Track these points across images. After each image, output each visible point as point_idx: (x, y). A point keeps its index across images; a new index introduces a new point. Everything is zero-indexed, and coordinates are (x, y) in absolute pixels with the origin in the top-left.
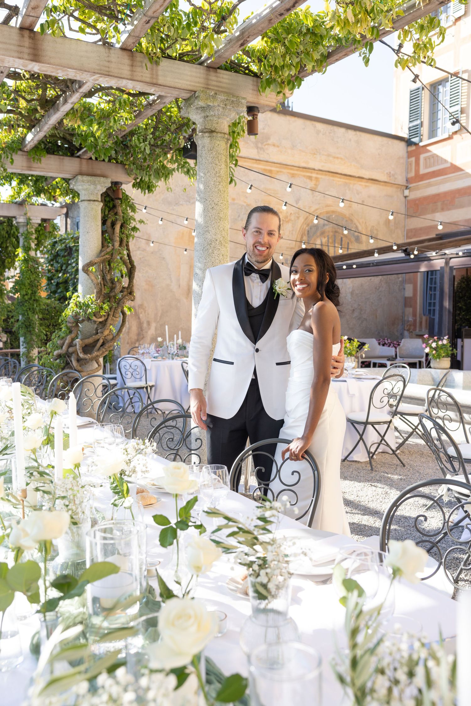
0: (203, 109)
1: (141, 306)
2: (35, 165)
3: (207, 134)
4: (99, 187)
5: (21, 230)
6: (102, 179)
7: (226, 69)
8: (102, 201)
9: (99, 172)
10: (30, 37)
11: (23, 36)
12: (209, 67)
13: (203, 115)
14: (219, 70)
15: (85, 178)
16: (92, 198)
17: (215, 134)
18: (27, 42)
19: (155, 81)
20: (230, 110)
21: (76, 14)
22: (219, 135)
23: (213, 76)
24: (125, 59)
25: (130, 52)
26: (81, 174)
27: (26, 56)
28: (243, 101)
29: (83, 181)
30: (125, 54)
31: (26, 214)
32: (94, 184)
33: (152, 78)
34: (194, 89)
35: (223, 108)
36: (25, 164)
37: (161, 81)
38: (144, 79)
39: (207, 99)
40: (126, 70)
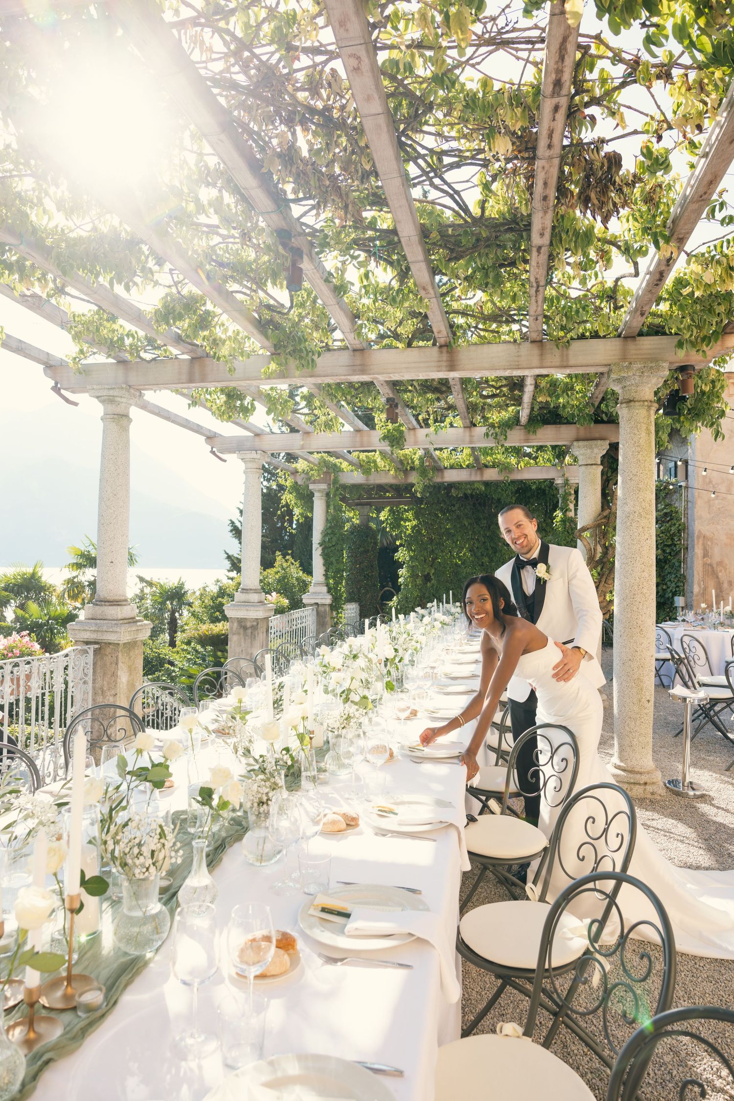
0: (619, 381)
1: (720, 563)
2: (532, 437)
3: (624, 405)
4: (596, 450)
5: (560, 492)
6: (599, 442)
7: (648, 334)
8: (602, 464)
9: (597, 435)
10: (448, 352)
11: (441, 352)
12: (625, 338)
13: (620, 386)
14: (638, 338)
15: (581, 443)
16: (589, 462)
17: (632, 404)
18: (445, 356)
19: (565, 364)
20: (648, 376)
21: (481, 326)
22: (637, 404)
23: (631, 346)
24: (535, 350)
25: (539, 344)
26: (578, 440)
27: (444, 369)
28: (664, 364)
29: (579, 447)
30: (534, 345)
31: (563, 475)
32: (591, 448)
33: (562, 361)
34: (609, 362)
35: (640, 376)
36: (522, 437)
37: (572, 362)
38: (553, 364)
39: (620, 371)
40: (535, 361)
